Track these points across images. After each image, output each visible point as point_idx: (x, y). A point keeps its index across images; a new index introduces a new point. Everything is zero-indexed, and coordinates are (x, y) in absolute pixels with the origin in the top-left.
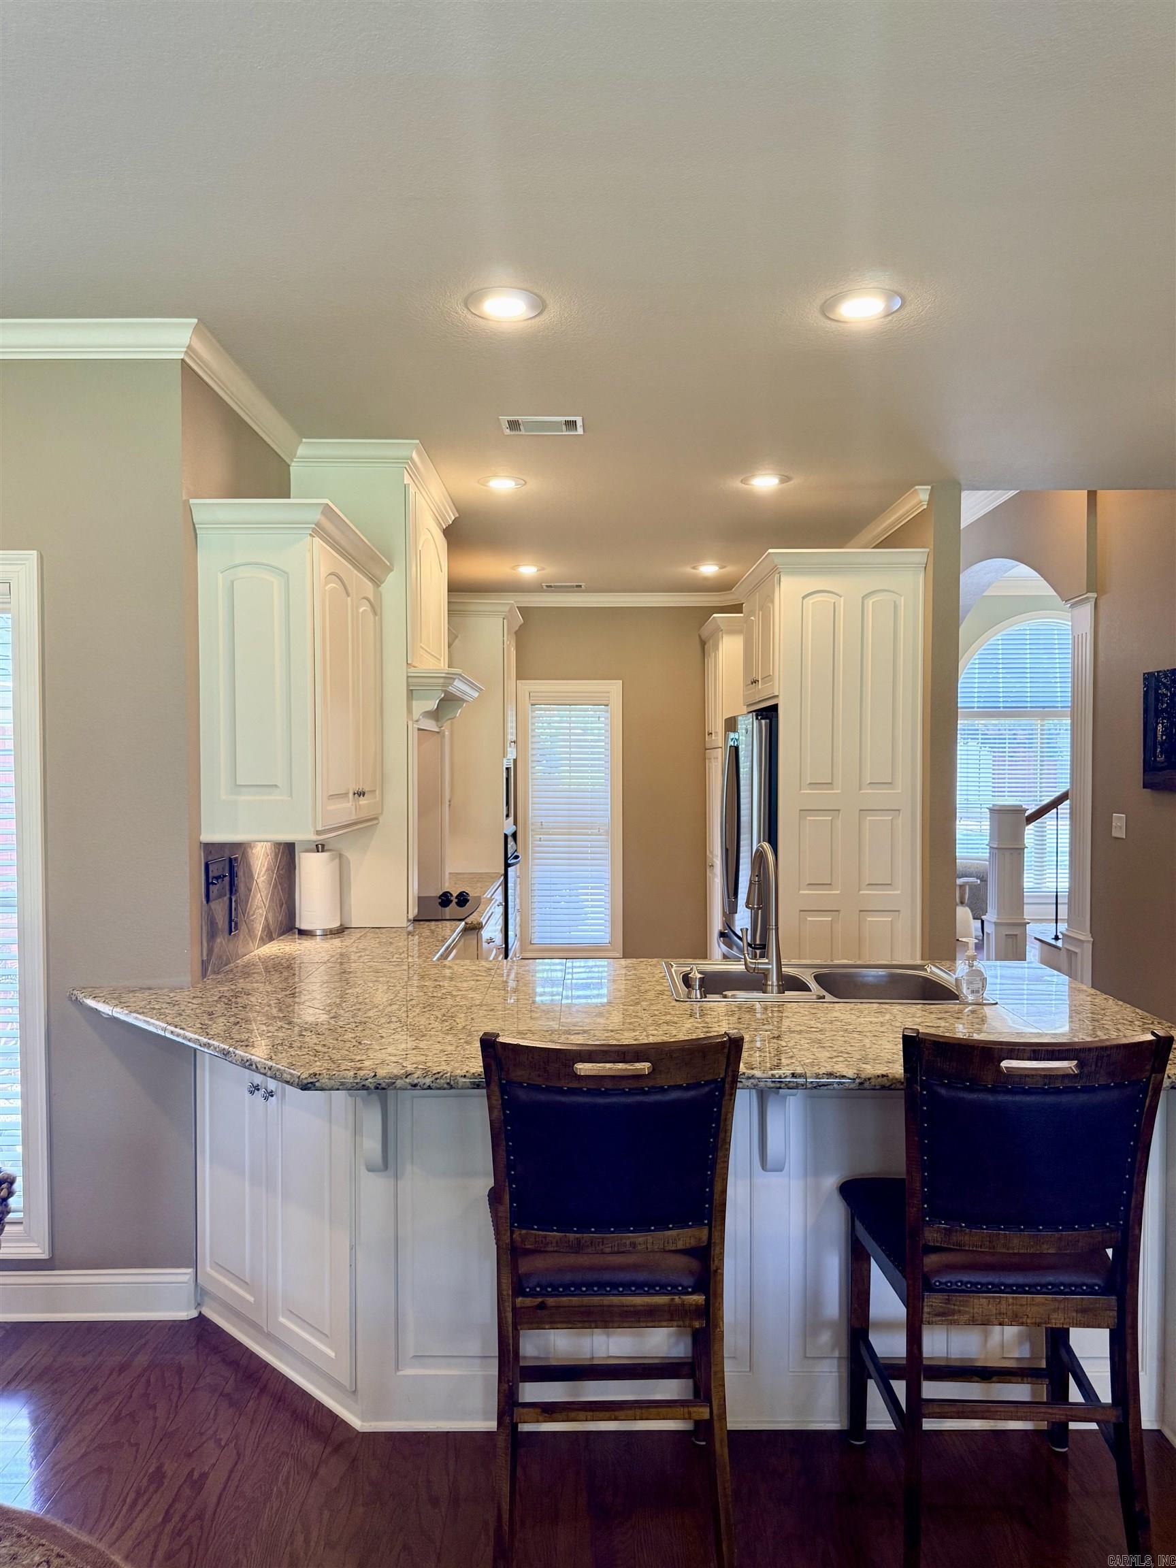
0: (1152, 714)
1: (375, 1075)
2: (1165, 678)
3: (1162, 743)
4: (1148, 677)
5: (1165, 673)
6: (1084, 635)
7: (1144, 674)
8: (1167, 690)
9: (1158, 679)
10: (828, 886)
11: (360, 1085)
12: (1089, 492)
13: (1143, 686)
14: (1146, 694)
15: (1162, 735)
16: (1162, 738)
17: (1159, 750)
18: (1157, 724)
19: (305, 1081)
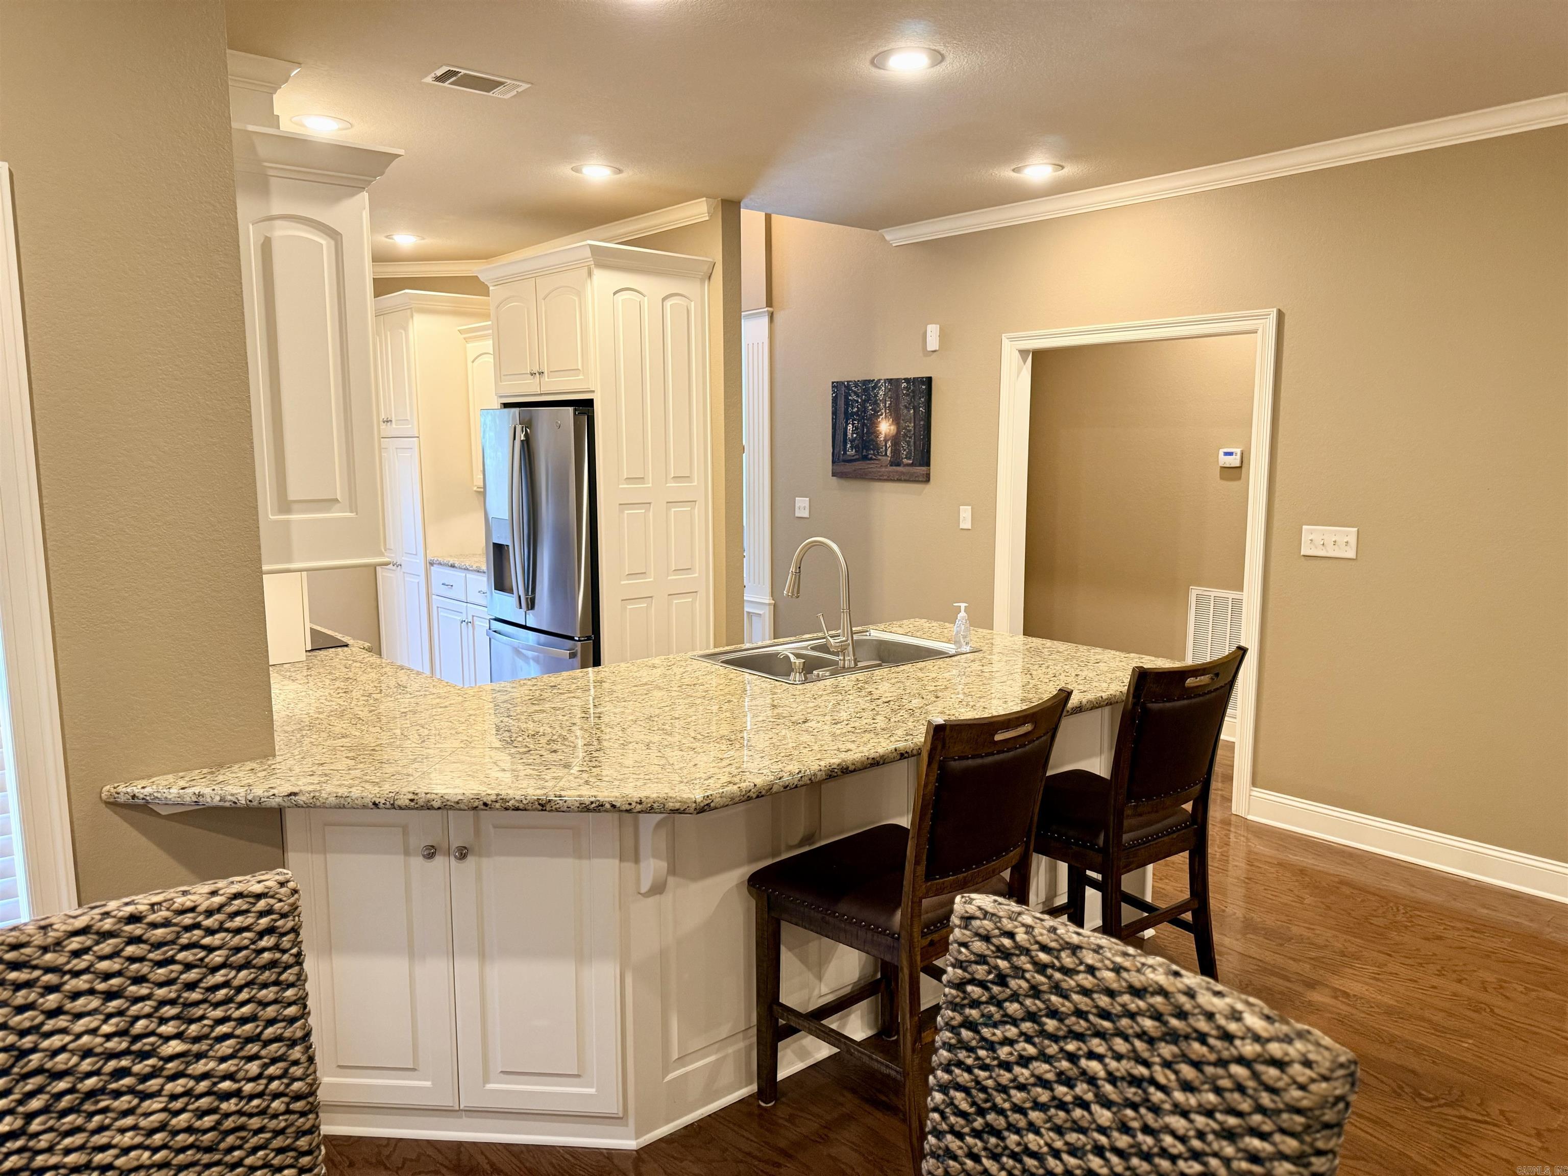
0: (841, 416)
1: (755, 785)
2: (856, 387)
3: (852, 441)
4: (836, 386)
5: (856, 384)
6: (760, 345)
7: (833, 383)
8: (858, 396)
9: (848, 387)
10: (643, 575)
11: (746, 797)
12: (766, 214)
13: (831, 393)
14: (835, 400)
15: (853, 434)
16: (852, 436)
17: (849, 446)
18: (847, 424)
19: (702, 805)
